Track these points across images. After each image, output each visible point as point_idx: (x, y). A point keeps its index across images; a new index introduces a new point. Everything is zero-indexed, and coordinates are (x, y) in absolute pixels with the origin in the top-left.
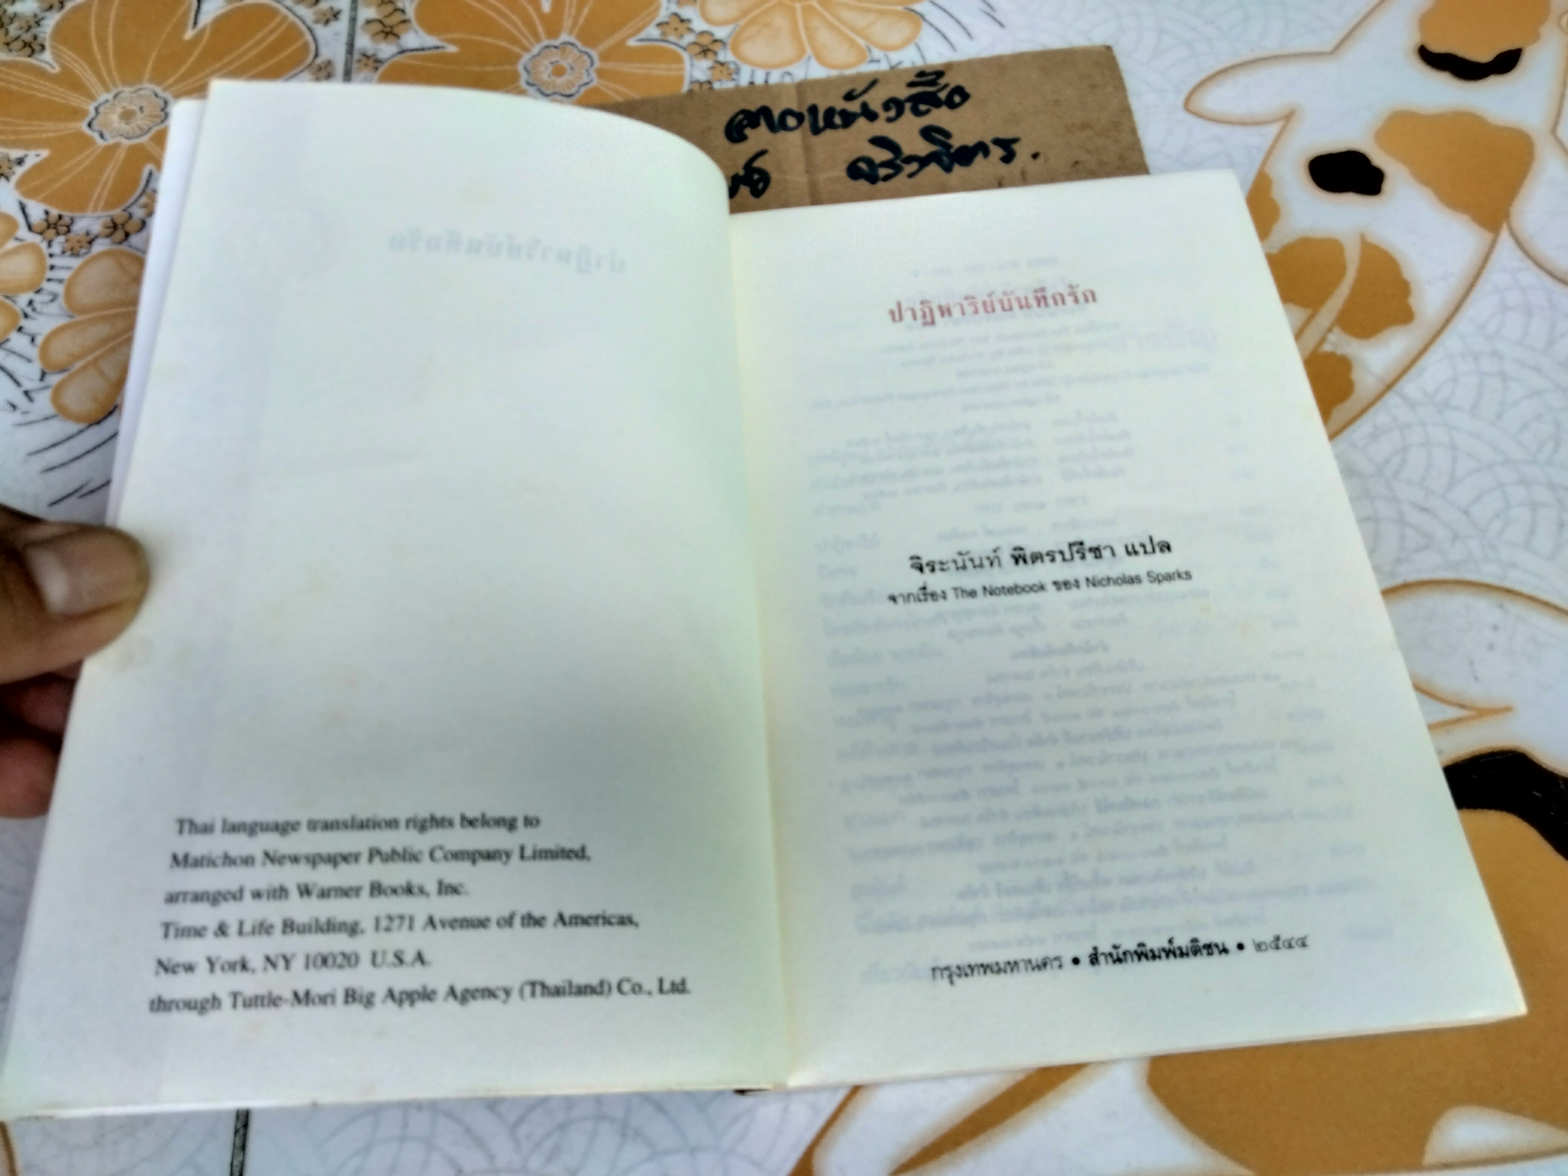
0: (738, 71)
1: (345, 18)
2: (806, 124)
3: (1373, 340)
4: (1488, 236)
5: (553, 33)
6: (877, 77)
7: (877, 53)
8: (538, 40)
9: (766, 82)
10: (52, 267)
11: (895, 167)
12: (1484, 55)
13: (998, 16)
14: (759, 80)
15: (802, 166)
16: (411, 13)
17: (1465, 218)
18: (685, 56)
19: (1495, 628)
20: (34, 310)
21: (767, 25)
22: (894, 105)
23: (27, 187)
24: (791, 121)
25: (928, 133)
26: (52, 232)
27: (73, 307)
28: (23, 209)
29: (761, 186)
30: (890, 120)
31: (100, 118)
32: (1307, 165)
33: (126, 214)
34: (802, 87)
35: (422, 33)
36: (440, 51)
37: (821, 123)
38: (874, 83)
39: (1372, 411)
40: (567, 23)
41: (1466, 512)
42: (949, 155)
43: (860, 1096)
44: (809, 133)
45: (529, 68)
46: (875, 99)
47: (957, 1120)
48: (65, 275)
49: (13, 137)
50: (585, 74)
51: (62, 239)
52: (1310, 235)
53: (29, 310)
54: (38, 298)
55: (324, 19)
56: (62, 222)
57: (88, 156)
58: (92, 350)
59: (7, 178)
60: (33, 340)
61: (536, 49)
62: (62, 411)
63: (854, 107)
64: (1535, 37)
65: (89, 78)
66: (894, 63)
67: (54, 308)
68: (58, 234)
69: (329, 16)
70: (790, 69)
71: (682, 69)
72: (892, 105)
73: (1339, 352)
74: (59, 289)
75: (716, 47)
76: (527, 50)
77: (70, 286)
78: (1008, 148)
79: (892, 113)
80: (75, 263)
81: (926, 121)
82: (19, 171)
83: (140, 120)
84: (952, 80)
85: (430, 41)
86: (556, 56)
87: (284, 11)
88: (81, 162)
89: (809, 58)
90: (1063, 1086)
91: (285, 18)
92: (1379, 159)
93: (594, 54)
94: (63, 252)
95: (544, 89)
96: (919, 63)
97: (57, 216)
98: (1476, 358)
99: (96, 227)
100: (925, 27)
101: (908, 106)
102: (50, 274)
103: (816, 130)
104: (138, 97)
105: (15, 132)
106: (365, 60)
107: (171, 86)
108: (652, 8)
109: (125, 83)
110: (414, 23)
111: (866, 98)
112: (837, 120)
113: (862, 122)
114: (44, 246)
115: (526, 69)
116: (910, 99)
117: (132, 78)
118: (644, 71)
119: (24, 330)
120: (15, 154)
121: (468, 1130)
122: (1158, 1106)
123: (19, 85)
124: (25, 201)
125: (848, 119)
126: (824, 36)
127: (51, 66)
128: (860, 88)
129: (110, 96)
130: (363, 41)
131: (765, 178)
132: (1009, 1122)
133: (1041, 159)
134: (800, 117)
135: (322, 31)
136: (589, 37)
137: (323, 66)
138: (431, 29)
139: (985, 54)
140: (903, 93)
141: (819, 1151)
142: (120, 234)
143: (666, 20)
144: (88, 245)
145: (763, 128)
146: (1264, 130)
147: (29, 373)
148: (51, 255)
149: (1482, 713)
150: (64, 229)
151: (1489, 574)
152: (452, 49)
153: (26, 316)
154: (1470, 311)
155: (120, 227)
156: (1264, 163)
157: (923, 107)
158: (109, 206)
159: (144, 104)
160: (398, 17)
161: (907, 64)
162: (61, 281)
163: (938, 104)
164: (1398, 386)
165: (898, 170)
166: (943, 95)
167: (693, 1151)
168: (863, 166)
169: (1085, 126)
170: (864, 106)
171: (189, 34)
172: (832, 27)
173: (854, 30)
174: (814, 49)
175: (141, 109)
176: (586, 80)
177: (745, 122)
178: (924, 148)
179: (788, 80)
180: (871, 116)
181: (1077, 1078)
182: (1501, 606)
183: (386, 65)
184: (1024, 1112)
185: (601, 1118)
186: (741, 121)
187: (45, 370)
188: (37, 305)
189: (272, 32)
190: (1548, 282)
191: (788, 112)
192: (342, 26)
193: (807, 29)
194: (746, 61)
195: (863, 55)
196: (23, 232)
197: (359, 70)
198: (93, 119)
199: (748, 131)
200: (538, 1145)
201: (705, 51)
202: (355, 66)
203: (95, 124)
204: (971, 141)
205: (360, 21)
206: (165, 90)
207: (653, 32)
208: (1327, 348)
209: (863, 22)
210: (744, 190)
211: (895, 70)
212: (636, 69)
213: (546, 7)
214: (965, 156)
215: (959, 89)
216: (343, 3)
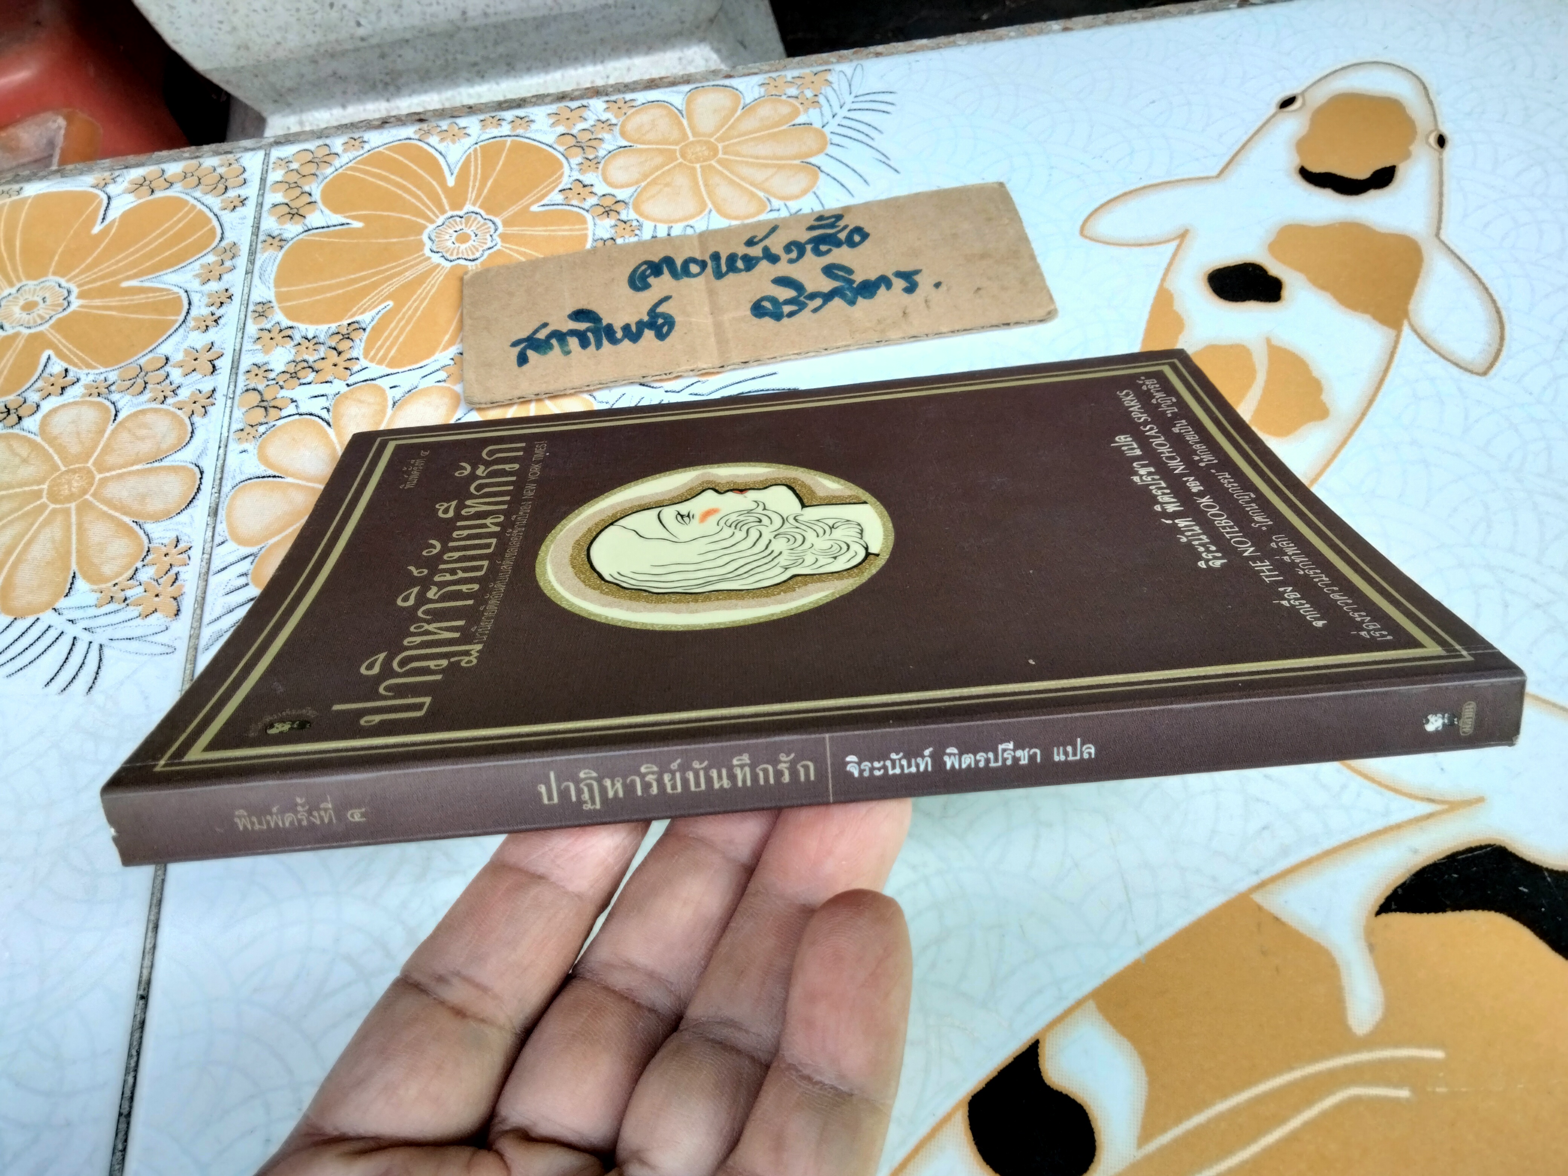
0: (640, 228)
1: (251, 205)
2: (709, 269)
4: (1392, 333)
5: (457, 204)
6: (776, 223)
7: (776, 203)
8: (443, 212)
9: (669, 235)
11: (798, 304)
12: (1362, 173)
13: (891, 163)
14: (662, 232)
15: (707, 309)
16: (317, 196)
17: (1367, 317)
18: (588, 217)
21: (667, 185)
22: (797, 248)
24: (694, 268)
25: (829, 271)
29: (665, 329)
30: (791, 261)
33: (21, 400)
34: (703, 237)
35: (327, 211)
36: (345, 226)
37: (724, 268)
38: (774, 229)
40: (472, 195)
42: (851, 289)
44: (712, 277)
45: (433, 237)
46: (776, 244)
50: (489, 238)
52: (1216, 342)
55: (232, 206)
61: (441, 219)
63: (756, 251)
64: (1407, 155)
66: (793, 211)
69: (236, 203)
70: (691, 222)
71: (587, 229)
72: (793, 248)
75: (617, 207)
76: (432, 221)
78: (910, 279)
79: (794, 255)
81: (827, 260)
83: (41, 310)
84: (850, 221)
85: (337, 219)
86: (460, 225)
87: (193, 201)
89: (710, 211)
91: (193, 207)
92: (1274, 269)
93: (497, 220)
95: (448, 255)
96: (818, 208)
98: (1396, 447)
100: (822, 176)
101: (809, 247)
103: (719, 275)
104: (42, 288)
106: (270, 240)
107: (76, 276)
108: (558, 174)
109: (29, 277)
110: (320, 204)
111: (767, 242)
112: (740, 264)
113: (764, 264)
115: (430, 238)
116: (810, 241)
117: (37, 271)
118: (548, 233)
125: (750, 263)
126: (724, 191)
128: (761, 235)
129: (13, 290)
130: (269, 224)
131: (670, 322)
133: (943, 288)
134: (703, 265)
135: (227, 217)
136: (491, 206)
137: (228, 248)
138: (335, 210)
139: (884, 197)
140: (804, 236)
142: (13, 418)
143: (569, 186)
145: (666, 275)
149: (1453, 806)
152: (357, 224)
154: (1383, 404)
155: (12, 411)
156: (1163, 280)
157: (823, 248)
159: (47, 295)
160: (306, 199)
161: (806, 210)
163: (839, 244)
165: (802, 306)
166: (842, 236)
168: (767, 304)
169: (983, 256)
170: (766, 250)
171: (97, 229)
172: (732, 182)
173: (753, 184)
174: (714, 203)
175: (44, 299)
176: (490, 244)
177: (649, 272)
178: (827, 285)
179: (690, 231)
180: (774, 259)
183: (291, 243)
186: (645, 271)
189: (179, 221)
190: (1455, 371)
191: (691, 260)
192: (248, 211)
193: (706, 185)
194: (647, 218)
195: (762, 206)
197: (263, 250)
199: (651, 280)
201: (607, 212)
202: (260, 246)
204: (873, 276)
205: (267, 206)
206: (68, 281)
207: (556, 197)
209: (759, 175)
210: (649, 334)
211: (796, 216)
212: (539, 231)
213: (451, 182)
214: (868, 289)
215: (858, 230)
216: (251, 191)
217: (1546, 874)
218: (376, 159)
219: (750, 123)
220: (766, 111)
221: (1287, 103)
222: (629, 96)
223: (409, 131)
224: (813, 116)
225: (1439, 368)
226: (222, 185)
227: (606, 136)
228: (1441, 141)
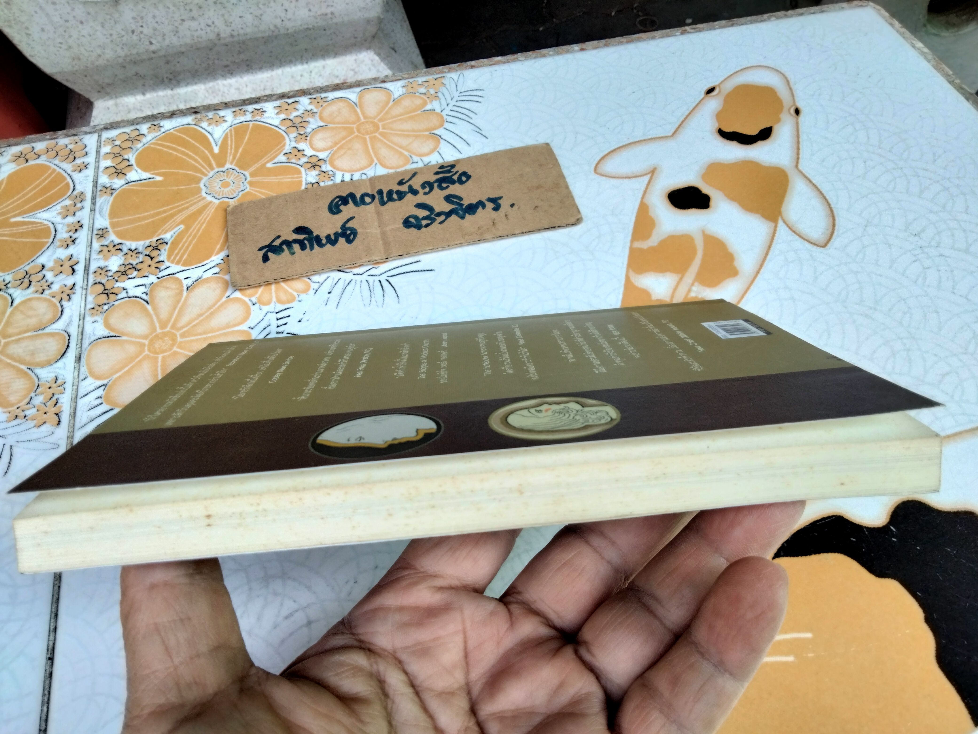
0: (334, 175)
1: (91, 168)
2: (377, 200)
4: (772, 225)
5: (221, 164)
6: (416, 171)
7: (415, 158)
8: (212, 169)
9: (352, 179)
11: (431, 219)
12: (753, 131)
13: (483, 133)
14: (347, 178)
15: (376, 224)
16: (133, 161)
17: (758, 216)
18: (302, 170)
21: (349, 149)
22: (428, 186)
24: (368, 200)
25: (448, 199)
29: (352, 237)
30: (426, 194)
34: (372, 180)
35: (139, 171)
36: (151, 180)
37: (385, 199)
38: (414, 175)
40: (230, 158)
42: (462, 209)
44: (379, 204)
45: (207, 185)
46: (416, 183)
50: (242, 184)
55: (79, 169)
61: (211, 174)
63: (404, 188)
64: (778, 120)
66: (426, 163)
69: (82, 167)
70: (365, 171)
71: (301, 177)
72: (426, 185)
75: (319, 163)
76: (206, 175)
78: (496, 203)
79: (427, 190)
81: (447, 192)
84: (460, 169)
85: (146, 175)
86: (224, 177)
87: (53, 167)
89: (376, 164)
91: (54, 170)
92: (705, 189)
93: (247, 173)
95: (216, 196)
96: (441, 161)
98: (777, 291)
100: (442, 141)
101: (436, 185)
103: (383, 203)
106: (105, 190)
108: (282, 144)
110: (135, 166)
111: (410, 183)
112: (395, 196)
113: (409, 195)
115: (205, 185)
116: (437, 181)
118: (278, 180)
125: (401, 195)
126: (384, 152)
128: (407, 178)
130: (104, 180)
131: (354, 233)
133: (515, 207)
134: (373, 197)
135: (77, 176)
136: (243, 164)
137: (78, 195)
138: (145, 169)
139: (478, 153)
140: (433, 178)
143: (289, 151)
145: (351, 204)
152: (159, 178)
157: (444, 185)
160: (126, 163)
161: (434, 163)
163: (453, 182)
165: (433, 221)
166: (455, 177)
168: (412, 220)
169: (538, 187)
170: (410, 187)
172: (388, 146)
173: (401, 147)
174: (378, 159)
176: (242, 188)
177: (340, 202)
178: (447, 207)
179: (364, 177)
180: (415, 192)
183: (118, 191)
186: (337, 202)
189: (46, 179)
191: (365, 194)
192: (90, 172)
193: (373, 148)
194: (338, 169)
195: (407, 160)
197: (101, 196)
199: (342, 207)
201: (314, 167)
202: (98, 193)
204: (474, 201)
205: (101, 168)
207: (282, 158)
209: (404, 142)
210: (342, 240)
211: (427, 166)
212: (273, 179)
213: (216, 150)
214: (472, 209)
215: (464, 174)
216: (91, 159)
217: (865, 530)
218: (169, 137)
219: (398, 110)
220: (407, 103)
221: (710, 91)
222: (323, 95)
223: (189, 119)
224: (435, 105)
225: (799, 243)
226: (72, 156)
227: (311, 120)
228: (797, 112)
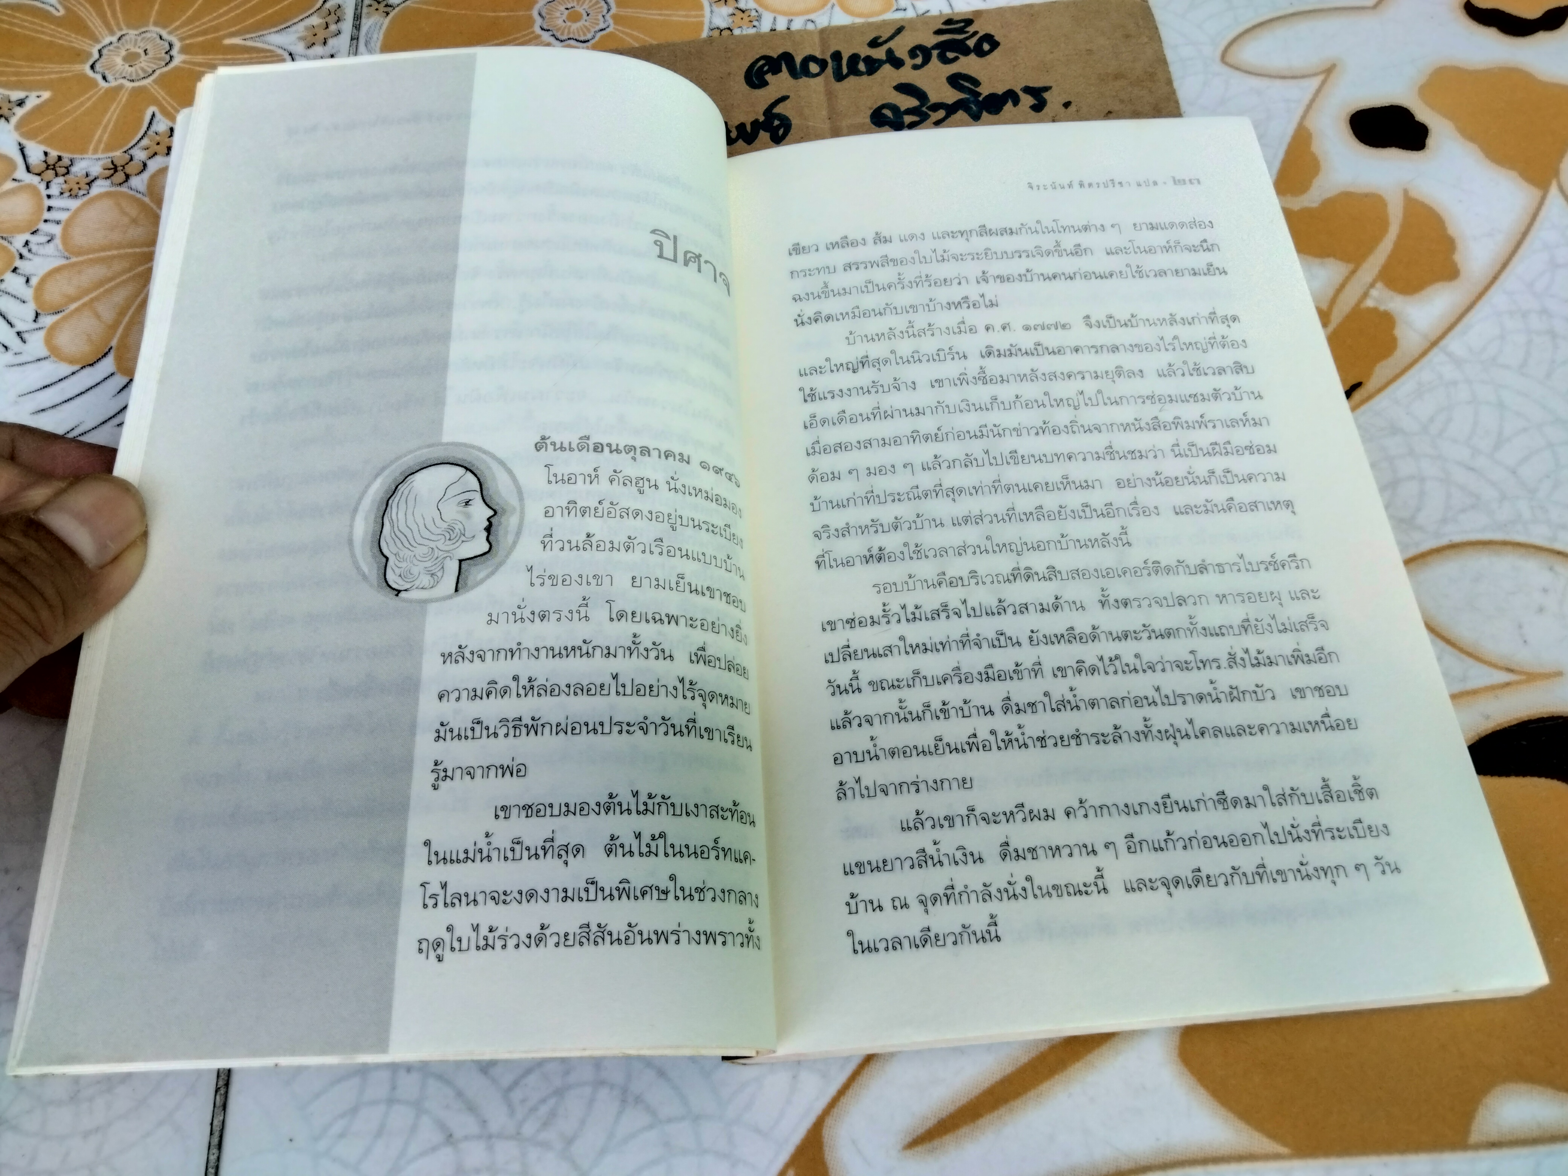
0: (759, 18)
2: (829, 70)
3: (1417, 296)
4: (1534, 193)
6: (902, 24)
9: (788, 29)
10: (50, 209)
11: (920, 114)
12: (1532, 12)
14: (781, 26)
15: (824, 113)
17: (1514, 174)
18: (706, 3)
19: (1545, 591)
20: (30, 251)
22: (921, 52)
23: (27, 129)
24: (814, 68)
25: (955, 80)
26: (51, 173)
27: (70, 249)
28: (22, 150)
29: (781, 132)
30: (916, 67)
31: (103, 60)
32: (1349, 118)
33: (128, 157)
34: (825, 33)
37: (845, 70)
38: (899, 30)
39: (1417, 367)
41: (1514, 472)
42: (977, 103)
43: (873, 1067)
44: (833, 80)
45: (544, 14)
46: (901, 47)
47: (976, 1092)
48: (63, 216)
49: (14, 79)
50: (602, 20)
51: (61, 180)
52: (1352, 189)
53: (24, 252)
54: (34, 239)
56: (60, 163)
57: (89, 99)
58: (87, 292)
59: (7, 120)
60: (28, 281)
62: (55, 352)
63: (879, 53)
65: (94, 22)
66: (921, 12)
67: (50, 249)
68: (57, 175)
70: (812, 16)
71: (703, 16)
72: (918, 52)
73: (1382, 308)
74: (56, 230)
77: (68, 226)
78: (1038, 97)
79: (919, 61)
80: (74, 204)
81: (953, 68)
82: (20, 112)
83: (144, 63)
84: (981, 27)
86: (572, 3)
88: (82, 104)
89: (833, 6)
90: (1090, 1057)
92: (1422, 114)
94: (62, 193)
95: (558, 35)
96: (947, 11)
97: (57, 158)
98: (1525, 315)
99: (96, 169)
101: (935, 53)
102: (47, 215)
103: (839, 77)
104: (143, 39)
105: (16, 74)
106: (375, 5)
107: (177, 29)
109: (130, 26)
111: (891, 44)
112: (862, 67)
113: (887, 69)
114: (42, 186)
115: (540, 14)
116: (937, 46)
117: (137, 21)
118: (662, 18)
119: (18, 271)
120: (16, 95)
121: (460, 1094)
122: (1190, 1080)
123: (22, 27)
124: (24, 142)
125: (873, 66)
127: (56, 9)
128: (885, 36)
129: (114, 39)
131: (786, 124)
132: (1032, 1093)
133: (1072, 108)
134: (823, 64)
137: (332, 11)
140: (931, 41)
141: (829, 1121)
142: (120, 176)
144: (87, 187)
145: (785, 73)
146: (1305, 83)
147: (22, 315)
148: (49, 197)
149: (1531, 677)
150: (62, 171)
151: (1538, 535)
153: (21, 257)
154: (1518, 267)
155: (120, 168)
156: (1304, 117)
157: (950, 55)
158: (109, 148)
159: (148, 47)
161: (934, 12)
162: (58, 222)
163: (966, 52)
164: (1443, 343)
165: (924, 117)
166: (971, 43)
167: (697, 1119)
168: (888, 113)
169: (1117, 77)
170: (890, 52)
175: (145, 51)
176: (602, 26)
177: (766, 68)
178: (951, 96)
179: (810, 26)
180: (897, 63)
181: (1104, 1049)
182: (1551, 569)
183: (397, 9)
184: (1045, 1086)
185: (600, 1083)
186: (763, 65)
187: (39, 311)
188: (32, 246)
191: (811, 58)
194: (767, 8)
196: (21, 173)
197: (369, 15)
198: (96, 61)
199: (769, 77)
200: (533, 1109)
202: (365, 10)
203: (98, 67)
204: (1000, 90)
206: (170, 33)
208: (1370, 303)
210: (764, 136)
211: (923, 18)
212: (653, 15)
214: (994, 103)
215: (988, 37)
